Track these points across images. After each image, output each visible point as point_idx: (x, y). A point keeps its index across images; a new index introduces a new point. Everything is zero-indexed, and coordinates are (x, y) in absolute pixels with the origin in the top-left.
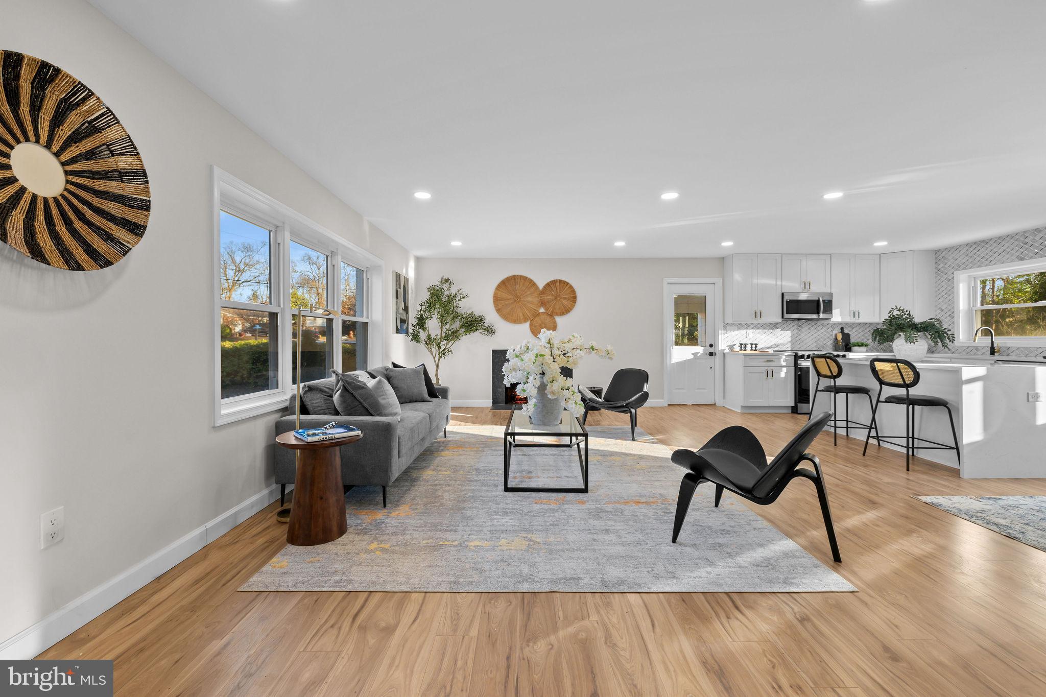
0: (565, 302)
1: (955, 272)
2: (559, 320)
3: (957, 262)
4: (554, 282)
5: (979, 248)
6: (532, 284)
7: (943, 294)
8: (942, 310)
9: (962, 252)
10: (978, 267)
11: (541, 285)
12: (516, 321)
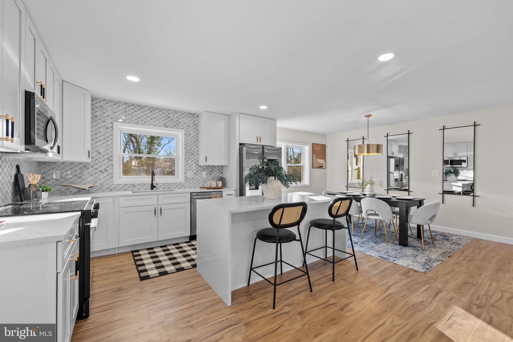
1: (114, 123)
3: (115, 114)
5: (136, 109)
7: (100, 139)
8: (100, 153)
9: (120, 108)
10: (135, 124)
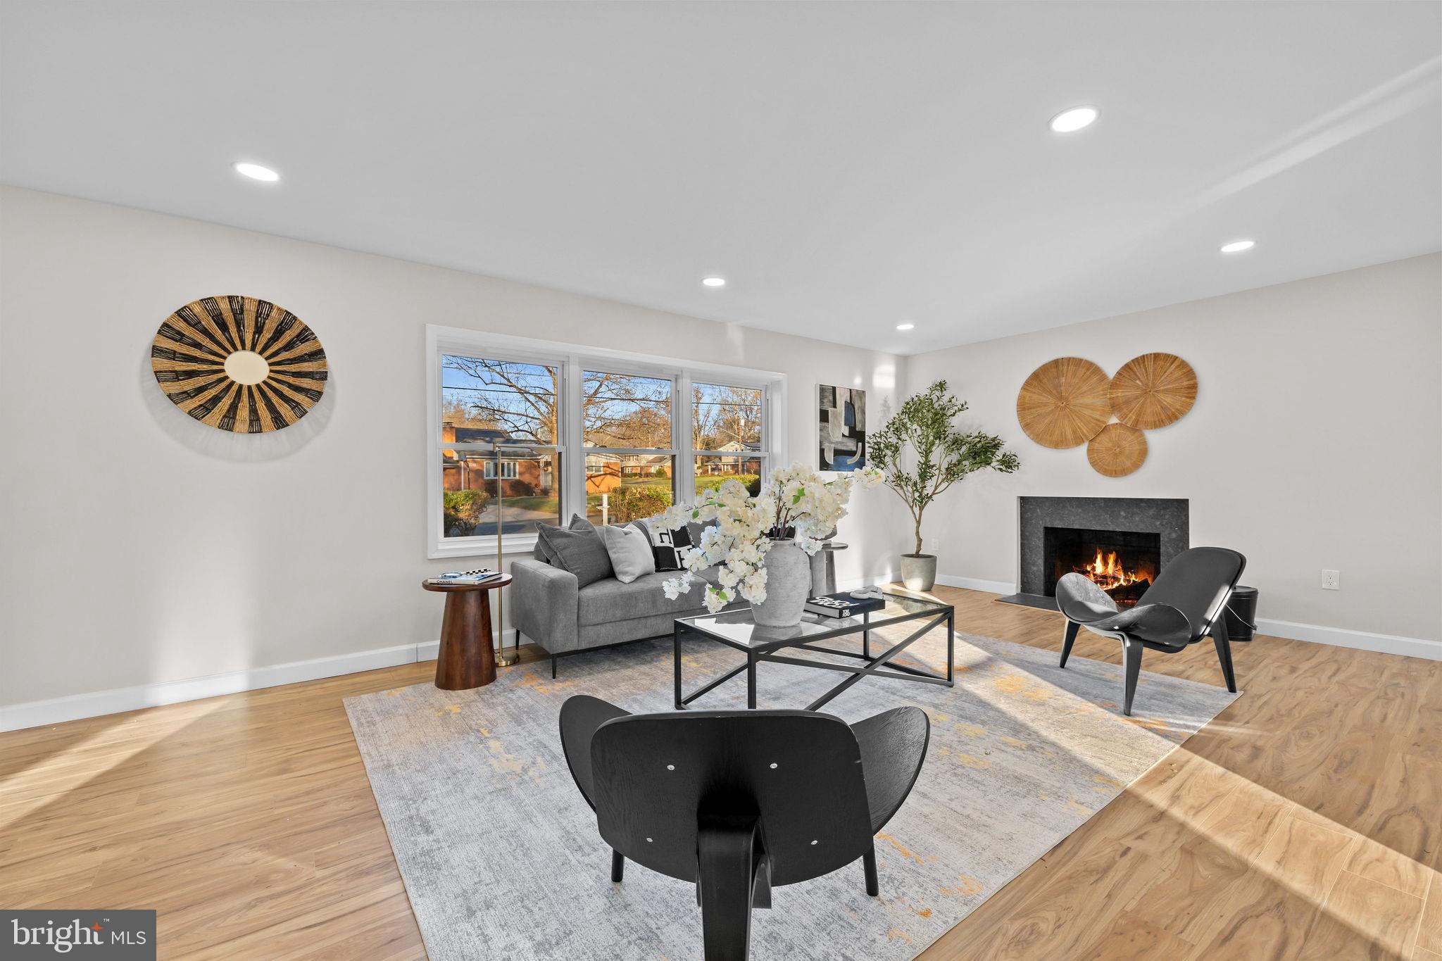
0: (1167, 400)
2: (1154, 438)
4: (1141, 360)
6: (1093, 369)
11: (1111, 370)
12: (1059, 443)
